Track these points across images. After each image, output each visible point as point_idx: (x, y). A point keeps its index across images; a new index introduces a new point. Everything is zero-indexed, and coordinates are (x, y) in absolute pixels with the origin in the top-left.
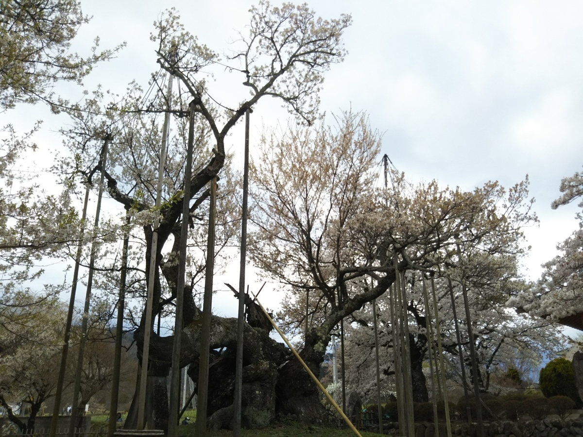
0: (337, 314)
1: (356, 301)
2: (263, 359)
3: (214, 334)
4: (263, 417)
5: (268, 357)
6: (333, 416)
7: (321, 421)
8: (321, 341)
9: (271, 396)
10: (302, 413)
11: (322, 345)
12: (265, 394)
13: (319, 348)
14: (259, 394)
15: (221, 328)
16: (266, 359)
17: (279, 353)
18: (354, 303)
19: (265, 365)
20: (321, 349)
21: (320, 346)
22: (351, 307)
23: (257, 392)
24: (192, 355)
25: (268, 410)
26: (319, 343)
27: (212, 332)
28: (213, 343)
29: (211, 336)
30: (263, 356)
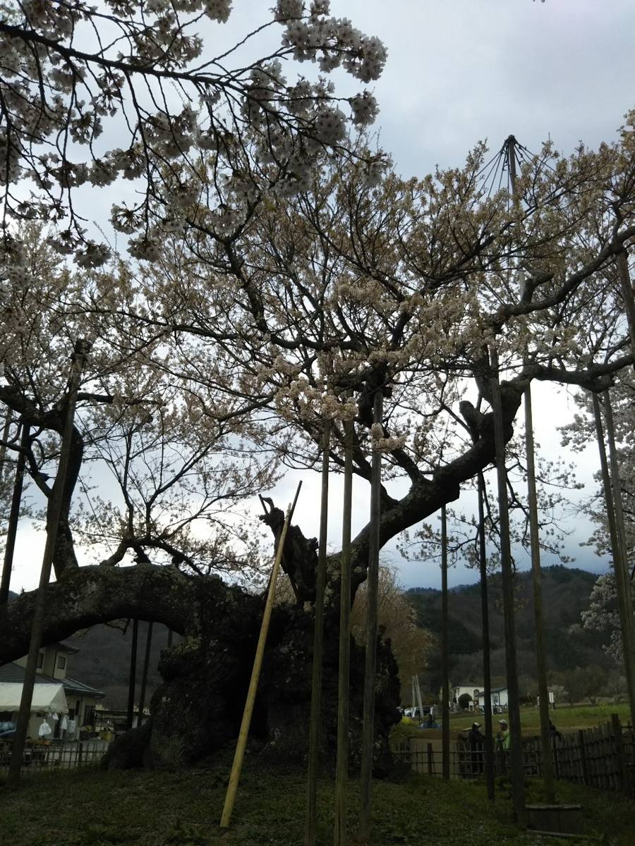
2: (196, 633)
3: (82, 598)
4: (171, 748)
5: (204, 630)
9: (185, 707)
12: (176, 703)
14: (165, 703)
15: (95, 586)
23: (164, 699)
25: (181, 733)
27: (78, 596)
28: (79, 615)
29: (74, 602)
30: (199, 628)
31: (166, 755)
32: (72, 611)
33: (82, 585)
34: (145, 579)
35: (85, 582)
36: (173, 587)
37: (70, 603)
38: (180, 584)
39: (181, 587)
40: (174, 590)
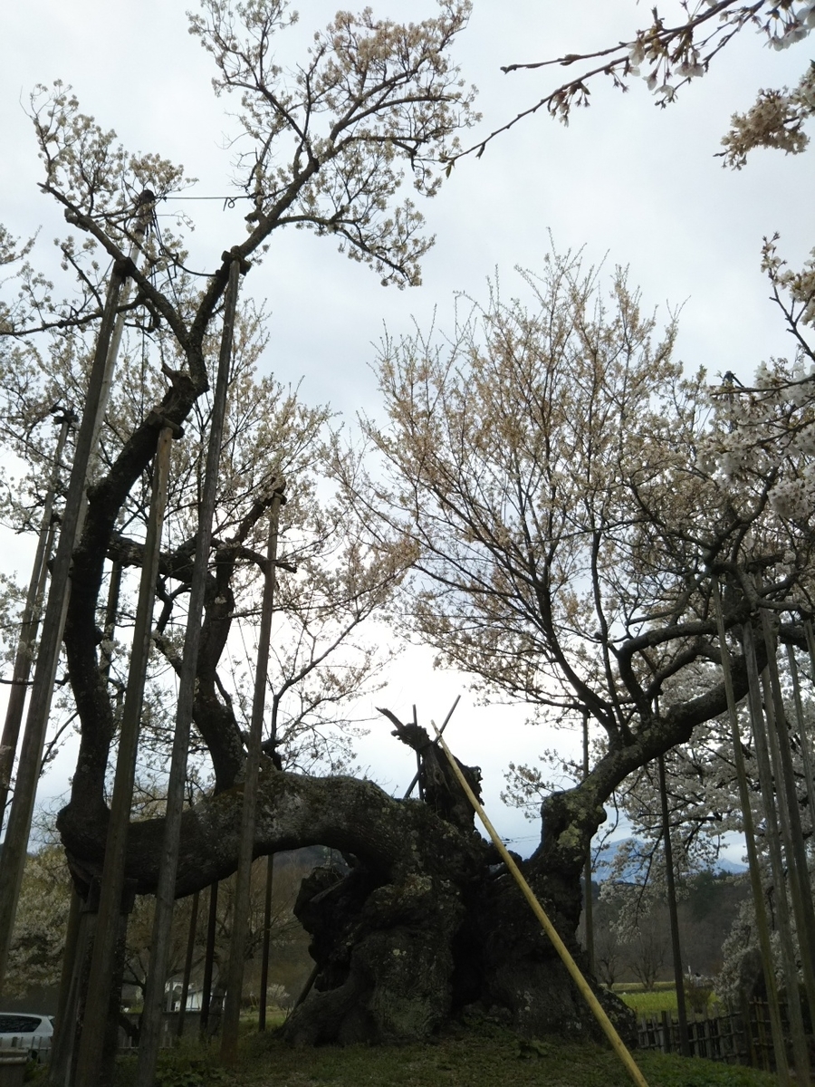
0: (621, 756)
1: (672, 720)
2: (418, 871)
3: (281, 814)
4: (412, 1015)
5: (430, 866)
6: (622, 1011)
7: (579, 1026)
8: (575, 822)
9: (430, 962)
10: (525, 1003)
11: (577, 831)
12: (416, 957)
13: (569, 841)
14: (401, 957)
15: (298, 800)
16: (427, 869)
17: (458, 856)
18: (667, 727)
19: (421, 884)
20: (574, 842)
21: (572, 835)
22: (659, 738)
23: (397, 952)
24: (208, 863)
25: (425, 996)
26: (571, 827)
27: (275, 811)
28: (278, 836)
29: (272, 818)
30: (420, 864)
31: (404, 1023)
32: (271, 830)
33: (277, 796)
34: (359, 795)
35: (282, 792)
36: (384, 810)
37: (268, 819)
38: (392, 807)
39: (394, 812)
40: (385, 814)
